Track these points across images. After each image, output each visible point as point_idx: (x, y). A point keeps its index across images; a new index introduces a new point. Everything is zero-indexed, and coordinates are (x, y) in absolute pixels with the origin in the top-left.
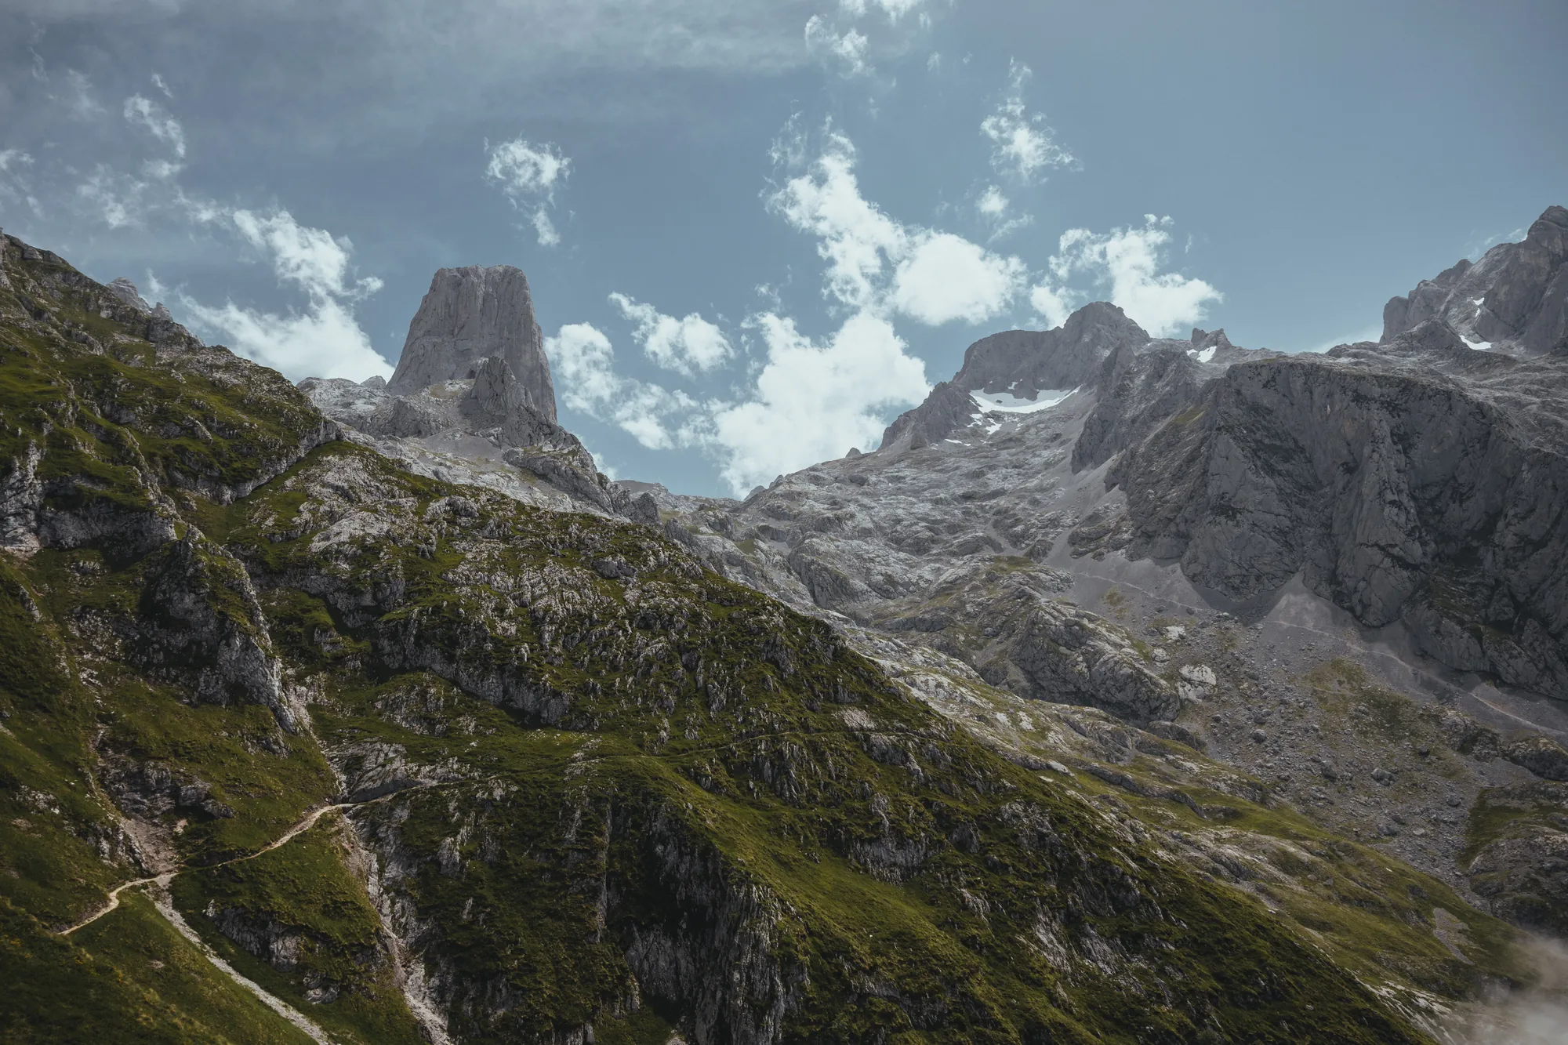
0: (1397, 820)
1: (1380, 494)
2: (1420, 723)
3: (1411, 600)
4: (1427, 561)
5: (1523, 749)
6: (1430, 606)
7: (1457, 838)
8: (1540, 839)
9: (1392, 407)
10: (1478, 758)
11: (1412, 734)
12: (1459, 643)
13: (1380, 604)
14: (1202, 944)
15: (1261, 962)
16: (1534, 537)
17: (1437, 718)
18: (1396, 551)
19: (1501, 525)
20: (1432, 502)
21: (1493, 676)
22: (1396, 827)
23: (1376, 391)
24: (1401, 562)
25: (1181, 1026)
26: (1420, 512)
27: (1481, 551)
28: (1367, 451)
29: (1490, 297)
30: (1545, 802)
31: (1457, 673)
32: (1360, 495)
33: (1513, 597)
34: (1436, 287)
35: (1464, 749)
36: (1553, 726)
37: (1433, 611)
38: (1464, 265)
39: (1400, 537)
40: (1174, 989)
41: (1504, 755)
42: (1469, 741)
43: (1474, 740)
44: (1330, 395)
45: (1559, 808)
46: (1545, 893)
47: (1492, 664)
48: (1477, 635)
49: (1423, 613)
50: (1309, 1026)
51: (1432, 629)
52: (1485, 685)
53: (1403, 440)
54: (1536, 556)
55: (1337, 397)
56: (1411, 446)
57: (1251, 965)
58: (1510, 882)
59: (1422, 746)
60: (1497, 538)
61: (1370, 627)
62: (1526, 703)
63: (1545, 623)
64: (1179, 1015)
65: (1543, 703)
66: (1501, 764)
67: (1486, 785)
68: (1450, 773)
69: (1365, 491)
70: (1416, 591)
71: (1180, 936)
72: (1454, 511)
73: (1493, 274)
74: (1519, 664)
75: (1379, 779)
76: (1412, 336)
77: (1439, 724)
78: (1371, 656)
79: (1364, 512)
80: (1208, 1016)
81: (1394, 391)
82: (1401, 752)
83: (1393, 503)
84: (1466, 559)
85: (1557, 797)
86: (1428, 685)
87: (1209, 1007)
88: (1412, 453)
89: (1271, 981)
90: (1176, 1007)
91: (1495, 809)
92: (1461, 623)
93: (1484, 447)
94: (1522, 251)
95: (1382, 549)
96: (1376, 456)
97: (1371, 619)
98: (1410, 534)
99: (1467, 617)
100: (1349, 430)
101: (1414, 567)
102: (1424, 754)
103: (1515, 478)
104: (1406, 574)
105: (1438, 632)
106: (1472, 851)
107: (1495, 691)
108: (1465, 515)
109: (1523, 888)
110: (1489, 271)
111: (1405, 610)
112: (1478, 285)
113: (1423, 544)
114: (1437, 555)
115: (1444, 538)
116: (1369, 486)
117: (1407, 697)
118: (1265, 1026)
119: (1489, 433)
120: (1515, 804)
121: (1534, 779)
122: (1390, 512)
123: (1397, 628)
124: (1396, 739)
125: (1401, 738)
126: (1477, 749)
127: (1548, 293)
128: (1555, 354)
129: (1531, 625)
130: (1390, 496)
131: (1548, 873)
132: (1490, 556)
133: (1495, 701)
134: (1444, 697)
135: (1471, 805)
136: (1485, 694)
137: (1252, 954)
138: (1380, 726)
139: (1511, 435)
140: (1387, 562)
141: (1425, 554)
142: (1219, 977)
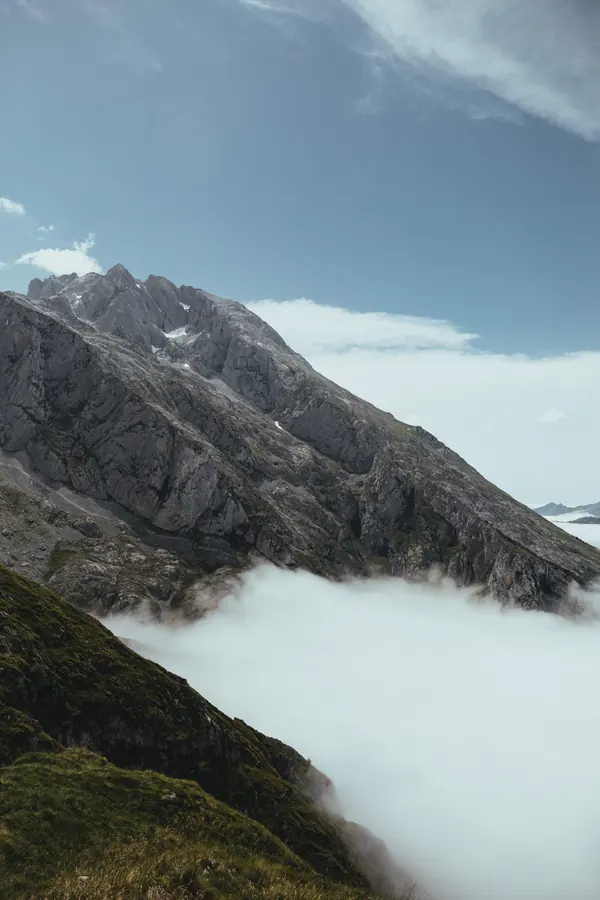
0: (13, 557)
1: (29, 378)
2: (30, 506)
3: (35, 439)
4: (46, 419)
5: (79, 522)
6: (45, 443)
7: (43, 567)
8: (84, 566)
9: (42, 331)
10: (57, 526)
11: (26, 511)
12: (55, 465)
13: (16, 439)
14: (24, 610)
15: (60, 618)
16: (100, 417)
17: (38, 504)
18: (31, 411)
19: (86, 408)
20: (53, 389)
21: (69, 484)
22: (13, 561)
23: (37, 320)
24: (32, 417)
25: (21, 665)
26: (46, 393)
27: (74, 420)
28: (26, 352)
29: (85, 296)
30: (87, 548)
31: (51, 481)
32: (17, 376)
33: (84, 446)
34: (59, 282)
35: (50, 521)
36: (93, 511)
37: (46, 447)
38: (74, 275)
39: (35, 404)
40: (12, 641)
41: (69, 524)
42: (54, 517)
43: (56, 516)
44: (10, 315)
45: (92, 551)
46: (84, 593)
47: (70, 478)
48: (65, 462)
49: (41, 447)
50: (88, 653)
51: (43, 456)
52: (64, 488)
53: (46, 352)
54: (99, 427)
55: (15, 316)
56: (49, 356)
57: (53, 620)
58: (69, 587)
59: (30, 518)
60: (83, 414)
61: (8, 452)
62: (83, 499)
63: (97, 461)
64: (19, 658)
65: (90, 499)
66: (68, 529)
67: (60, 539)
68: (42, 533)
69: (20, 373)
70: (38, 435)
71: (10, 606)
72: (64, 397)
73: (87, 286)
74: (82, 480)
75: (5, 535)
76: (49, 300)
77: (40, 507)
78: (7, 467)
79: (17, 387)
80: (35, 656)
81: (46, 325)
82: (18, 521)
83: (34, 384)
84: (65, 423)
85: (92, 545)
86: (37, 485)
87: (34, 650)
88: (49, 360)
89: (67, 629)
90: (14, 652)
91: (63, 551)
92: (58, 454)
93: (85, 367)
94: (104, 280)
95: (23, 408)
96: (31, 356)
97: (9, 446)
98: (39, 404)
99: (61, 453)
100: (17, 337)
101: (39, 422)
102: (31, 522)
103: (97, 385)
104: (34, 425)
105: (46, 458)
106: (51, 573)
107: (70, 493)
108: (68, 400)
109: (75, 590)
110: (85, 283)
111: (31, 444)
112: (79, 288)
113: (46, 410)
114: (51, 418)
115: (56, 409)
116: (23, 373)
117: (23, 491)
118: (66, 657)
119: (89, 360)
120: (73, 549)
121: (83, 536)
122: (33, 389)
123: (23, 454)
124: (16, 513)
125: (20, 513)
126: (57, 521)
127: (111, 304)
128: (113, 333)
129: (91, 460)
130: (34, 381)
131: (86, 582)
132: (78, 424)
133: (67, 496)
134: (44, 492)
135: (51, 550)
136: (64, 493)
137: (54, 614)
138: (8, 506)
139: (100, 364)
140: (25, 416)
141: (45, 416)
142: (37, 630)
